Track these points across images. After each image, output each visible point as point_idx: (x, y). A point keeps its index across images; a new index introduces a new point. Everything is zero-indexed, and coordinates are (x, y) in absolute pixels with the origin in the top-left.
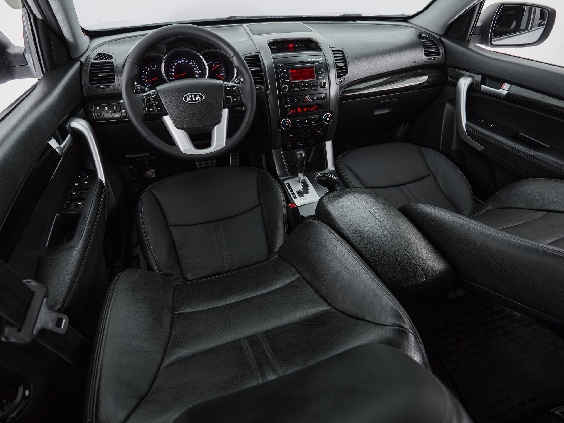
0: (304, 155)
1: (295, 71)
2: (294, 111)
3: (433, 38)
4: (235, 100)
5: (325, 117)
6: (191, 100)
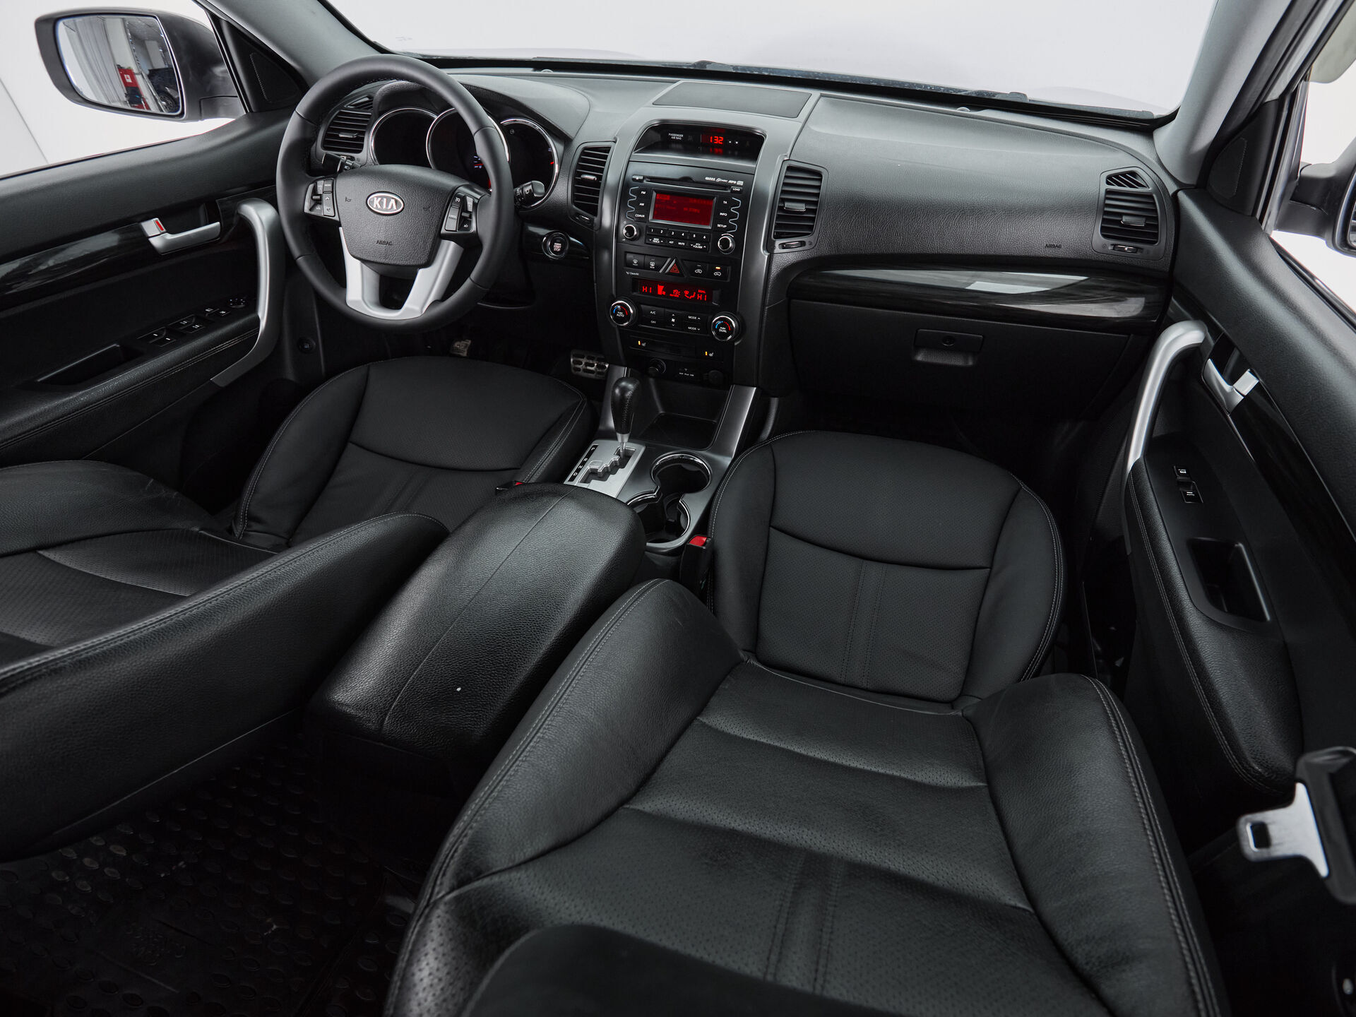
0: (629, 394)
1: (668, 198)
2: (648, 289)
4: (465, 226)
5: (717, 321)
6: (379, 206)
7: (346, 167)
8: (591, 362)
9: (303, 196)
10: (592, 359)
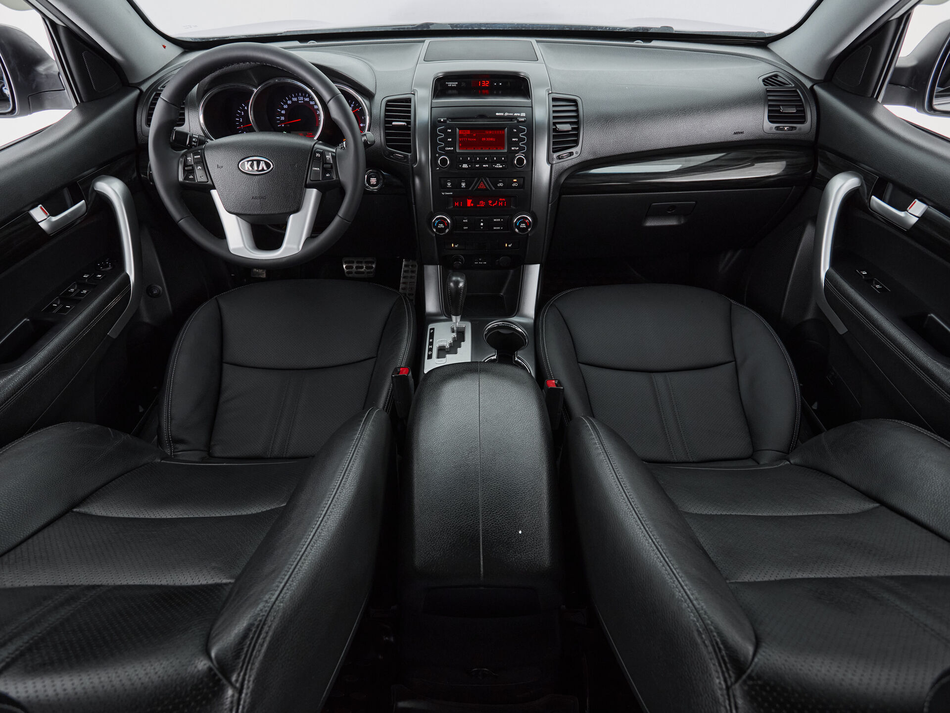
0: (461, 285)
1: (468, 132)
2: (459, 204)
3: (797, 86)
4: (327, 175)
5: (518, 220)
6: (251, 169)
7: (194, 140)
8: (360, 265)
9: (176, 168)
10: (361, 262)
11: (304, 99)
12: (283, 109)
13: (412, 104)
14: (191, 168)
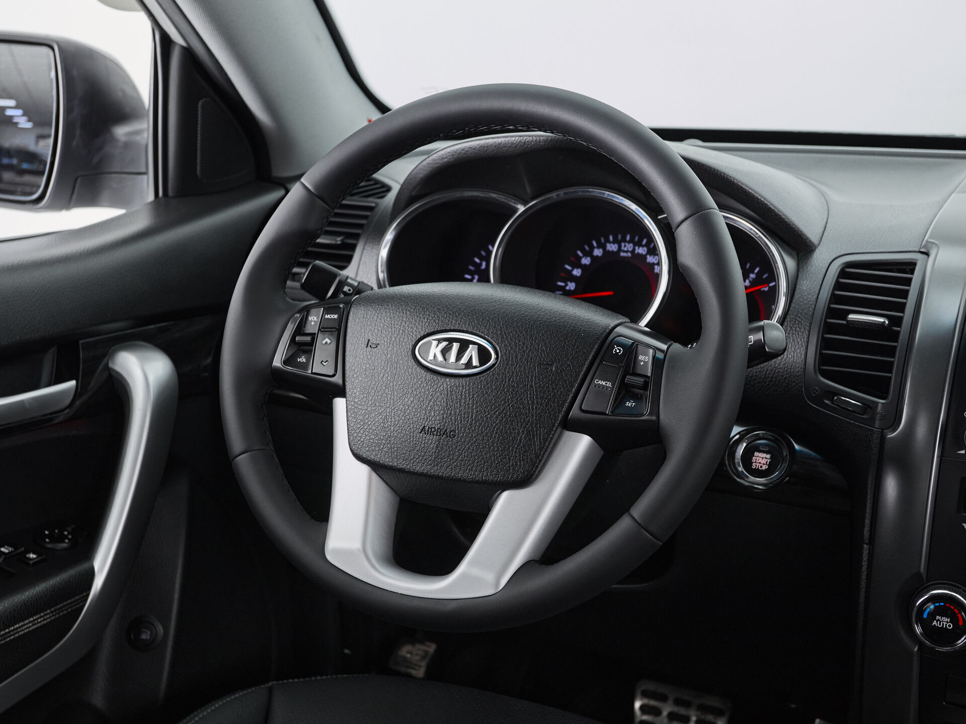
6: (440, 358)
7: (346, 289)
8: (682, 711)
9: (277, 335)
10: (687, 704)
11: (634, 249)
12: (577, 264)
13: (916, 278)
14: (308, 339)
